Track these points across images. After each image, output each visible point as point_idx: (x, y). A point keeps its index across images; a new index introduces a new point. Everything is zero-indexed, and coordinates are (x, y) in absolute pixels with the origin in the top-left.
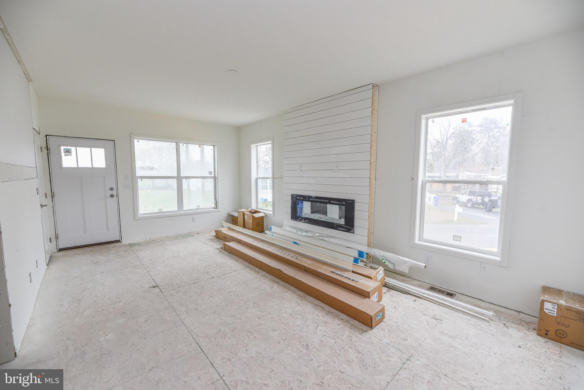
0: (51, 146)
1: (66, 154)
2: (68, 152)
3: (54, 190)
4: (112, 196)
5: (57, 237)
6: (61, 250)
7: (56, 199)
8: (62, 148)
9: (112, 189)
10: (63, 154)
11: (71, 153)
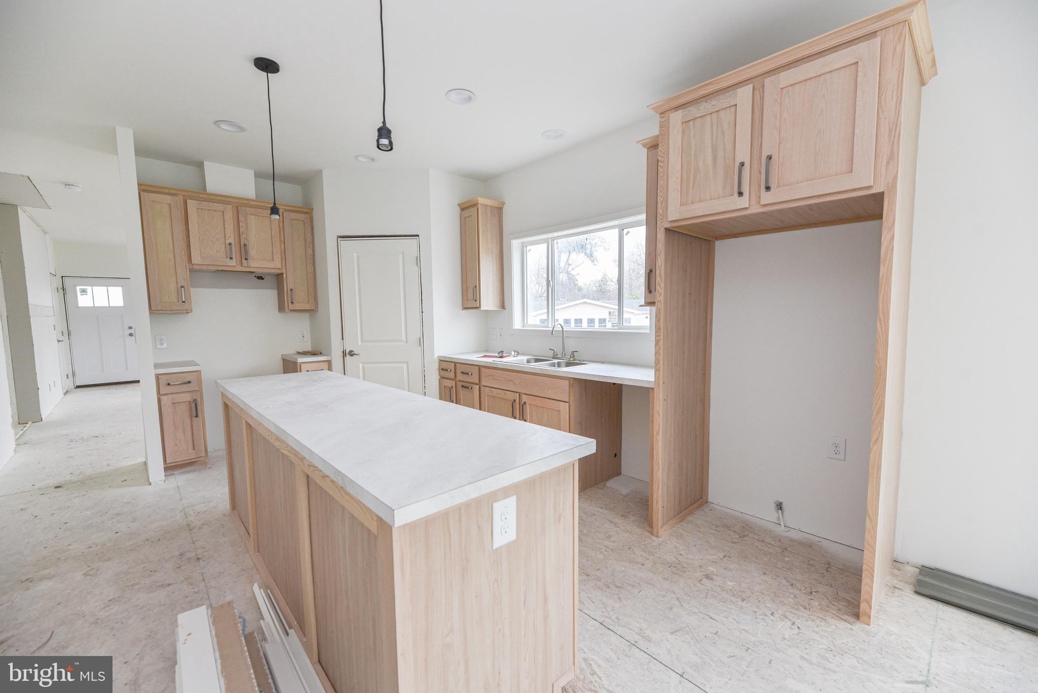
0: (67, 286)
1: (82, 293)
2: (84, 291)
3: (71, 328)
4: (131, 335)
5: (74, 374)
6: (78, 387)
7: (72, 337)
8: (78, 288)
9: (130, 328)
10: (79, 294)
11: (87, 292)
